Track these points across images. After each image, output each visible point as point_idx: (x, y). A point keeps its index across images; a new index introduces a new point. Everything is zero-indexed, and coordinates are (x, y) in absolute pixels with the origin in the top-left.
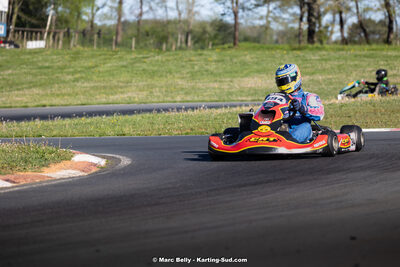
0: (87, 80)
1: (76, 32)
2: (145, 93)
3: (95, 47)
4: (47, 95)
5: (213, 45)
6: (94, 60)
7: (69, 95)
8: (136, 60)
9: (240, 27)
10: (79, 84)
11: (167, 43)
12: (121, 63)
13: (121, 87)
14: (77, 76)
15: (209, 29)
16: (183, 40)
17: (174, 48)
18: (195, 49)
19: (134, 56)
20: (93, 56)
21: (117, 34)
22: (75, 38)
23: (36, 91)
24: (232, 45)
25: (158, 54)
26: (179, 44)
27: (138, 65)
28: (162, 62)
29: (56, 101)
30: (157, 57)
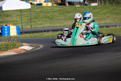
2: (112, 20)
13: (106, 19)
27: (114, 11)
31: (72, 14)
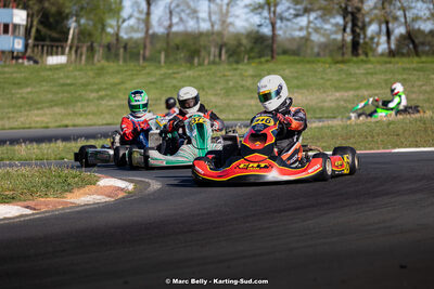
0: (113, 98)
1: (100, 46)
3: (121, 63)
4: (69, 114)
5: (249, 59)
6: (119, 76)
7: (93, 114)
8: (166, 76)
9: (279, 39)
10: (104, 102)
11: (199, 56)
12: (150, 79)
14: (102, 93)
15: (244, 41)
16: (217, 53)
17: (206, 62)
18: (230, 63)
19: (163, 71)
20: (119, 72)
21: (145, 47)
22: (100, 53)
23: (57, 110)
24: (269, 58)
25: (190, 69)
26: (212, 58)
27: (168, 81)
28: (194, 77)
29: (80, 121)
30: (188, 73)
31: (29, 89)
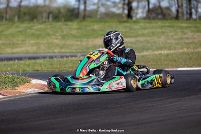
8: (27, 28)
12: (18, 30)
21: (6, 13)
26: (44, 20)
28: (43, 29)
30: (40, 26)
